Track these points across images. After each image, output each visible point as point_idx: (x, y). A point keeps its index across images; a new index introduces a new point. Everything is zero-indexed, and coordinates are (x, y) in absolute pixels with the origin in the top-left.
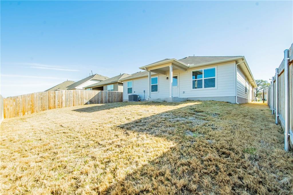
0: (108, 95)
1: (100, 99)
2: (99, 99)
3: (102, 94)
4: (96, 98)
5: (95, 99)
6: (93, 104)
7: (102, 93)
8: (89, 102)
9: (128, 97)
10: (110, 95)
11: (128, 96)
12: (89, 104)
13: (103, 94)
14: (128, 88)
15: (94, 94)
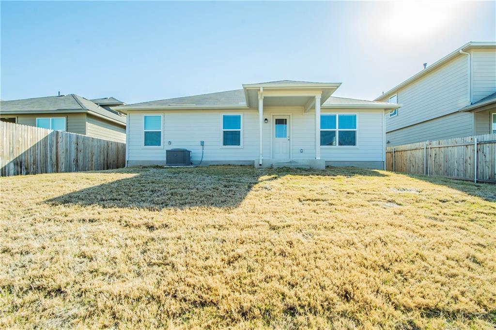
0: (73, 146)
1: (51, 157)
2: (49, 156)
3: (57, 143)
4: (39, 152)
5: (35, 156)
6: (27, 173)
7: (57, 139)
8: (12, 165)
9: (165, 155)
10: (81, 146)
11: (165, 152)
12: (12, 172)
13: (60, 140)
14: (146, 132)
15: (32, 140)
